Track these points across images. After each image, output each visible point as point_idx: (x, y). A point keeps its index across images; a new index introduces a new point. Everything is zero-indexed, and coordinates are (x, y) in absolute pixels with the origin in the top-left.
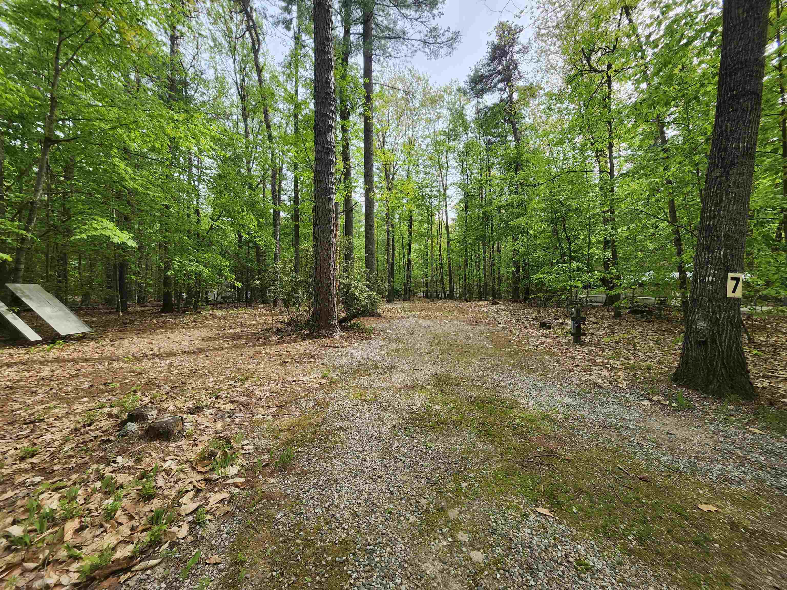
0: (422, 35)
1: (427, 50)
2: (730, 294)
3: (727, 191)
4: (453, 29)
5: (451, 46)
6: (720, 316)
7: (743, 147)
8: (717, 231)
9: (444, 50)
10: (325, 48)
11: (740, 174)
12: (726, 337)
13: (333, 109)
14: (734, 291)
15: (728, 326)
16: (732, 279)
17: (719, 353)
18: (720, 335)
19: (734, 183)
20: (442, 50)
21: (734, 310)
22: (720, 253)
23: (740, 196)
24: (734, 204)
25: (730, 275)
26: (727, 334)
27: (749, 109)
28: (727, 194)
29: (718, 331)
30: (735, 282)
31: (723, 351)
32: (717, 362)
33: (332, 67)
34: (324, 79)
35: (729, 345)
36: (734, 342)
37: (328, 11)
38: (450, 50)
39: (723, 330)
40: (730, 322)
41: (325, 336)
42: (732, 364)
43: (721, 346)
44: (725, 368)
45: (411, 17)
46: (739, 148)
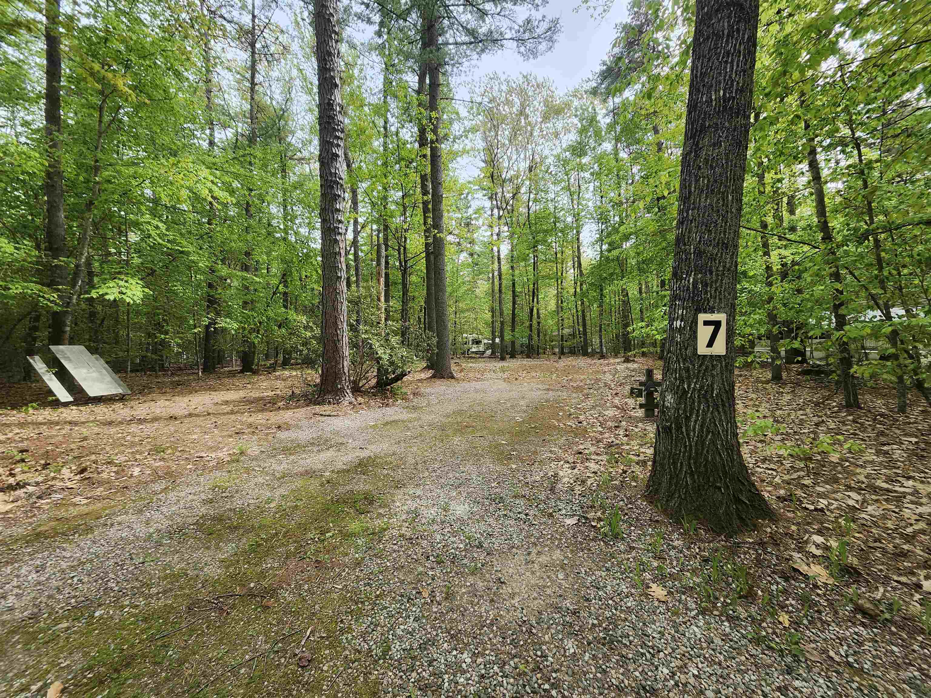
0: (513, 32)
1: (522, 49)
2: (702, 349)
3: (696, 176)
4: (549, 17)
5: (551, 40)
6: (689, 387)
7: (718, 99)
8: (685, 245)
9: (543, 46)
10: (326, 64)
11: (714, 145)
12: (696, 422)
13: (338, 134)
14: (710, 344)
15: (700, 403)
16: (706, 323)
17: (686, 447)
18: (688, 419)
19: (706, 161)
20: (540, 47)
21: (713, 376)
22: (689, 281)
23: (716, 181)
24: (707, 197)
25: (702, 317)
26: (698, 416)
27: (726, 32)
28: (697, 181)
29: (685, 411)
30: (712, 328)
31: (691, 446)
32: (682, 463)
33: (336, 86)
34: (326, 101)
35: (700, 436)
36: (708, 432)
37: (329, 20)
38: (551, 43)
39: (692, 409)
40: (705, 396)
41: (330, 402)
42: (702, 469)
43: (688, 435)
44: (692, 474)
45: (492, 12)
46: (712, 100)
